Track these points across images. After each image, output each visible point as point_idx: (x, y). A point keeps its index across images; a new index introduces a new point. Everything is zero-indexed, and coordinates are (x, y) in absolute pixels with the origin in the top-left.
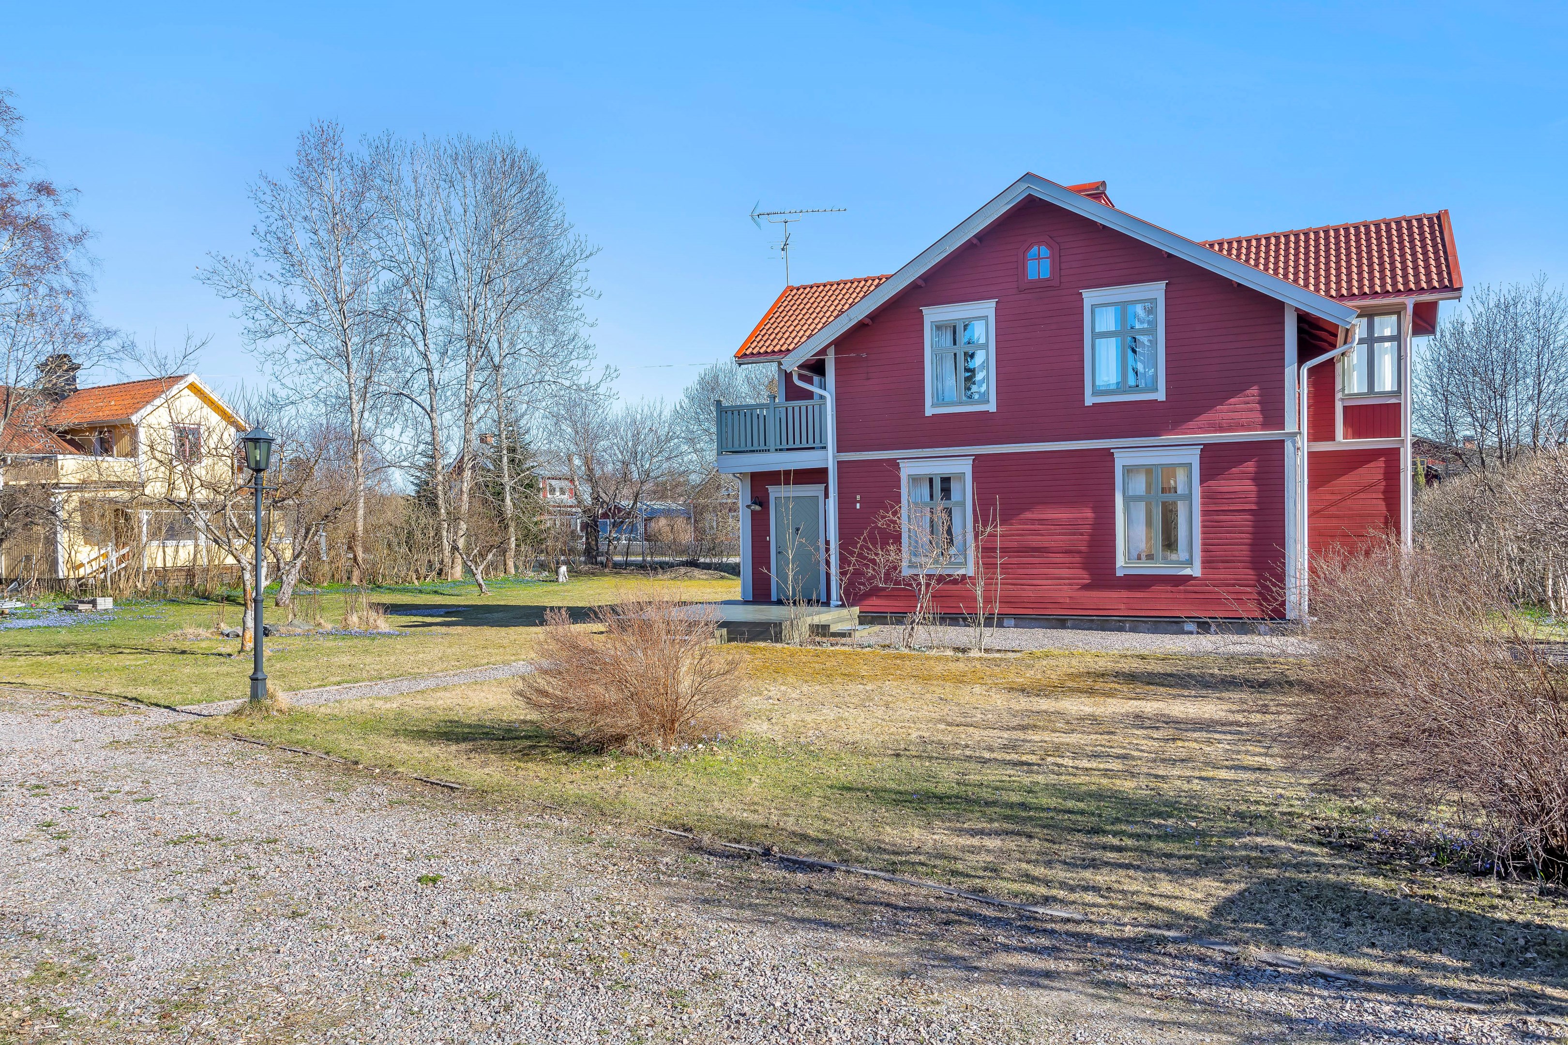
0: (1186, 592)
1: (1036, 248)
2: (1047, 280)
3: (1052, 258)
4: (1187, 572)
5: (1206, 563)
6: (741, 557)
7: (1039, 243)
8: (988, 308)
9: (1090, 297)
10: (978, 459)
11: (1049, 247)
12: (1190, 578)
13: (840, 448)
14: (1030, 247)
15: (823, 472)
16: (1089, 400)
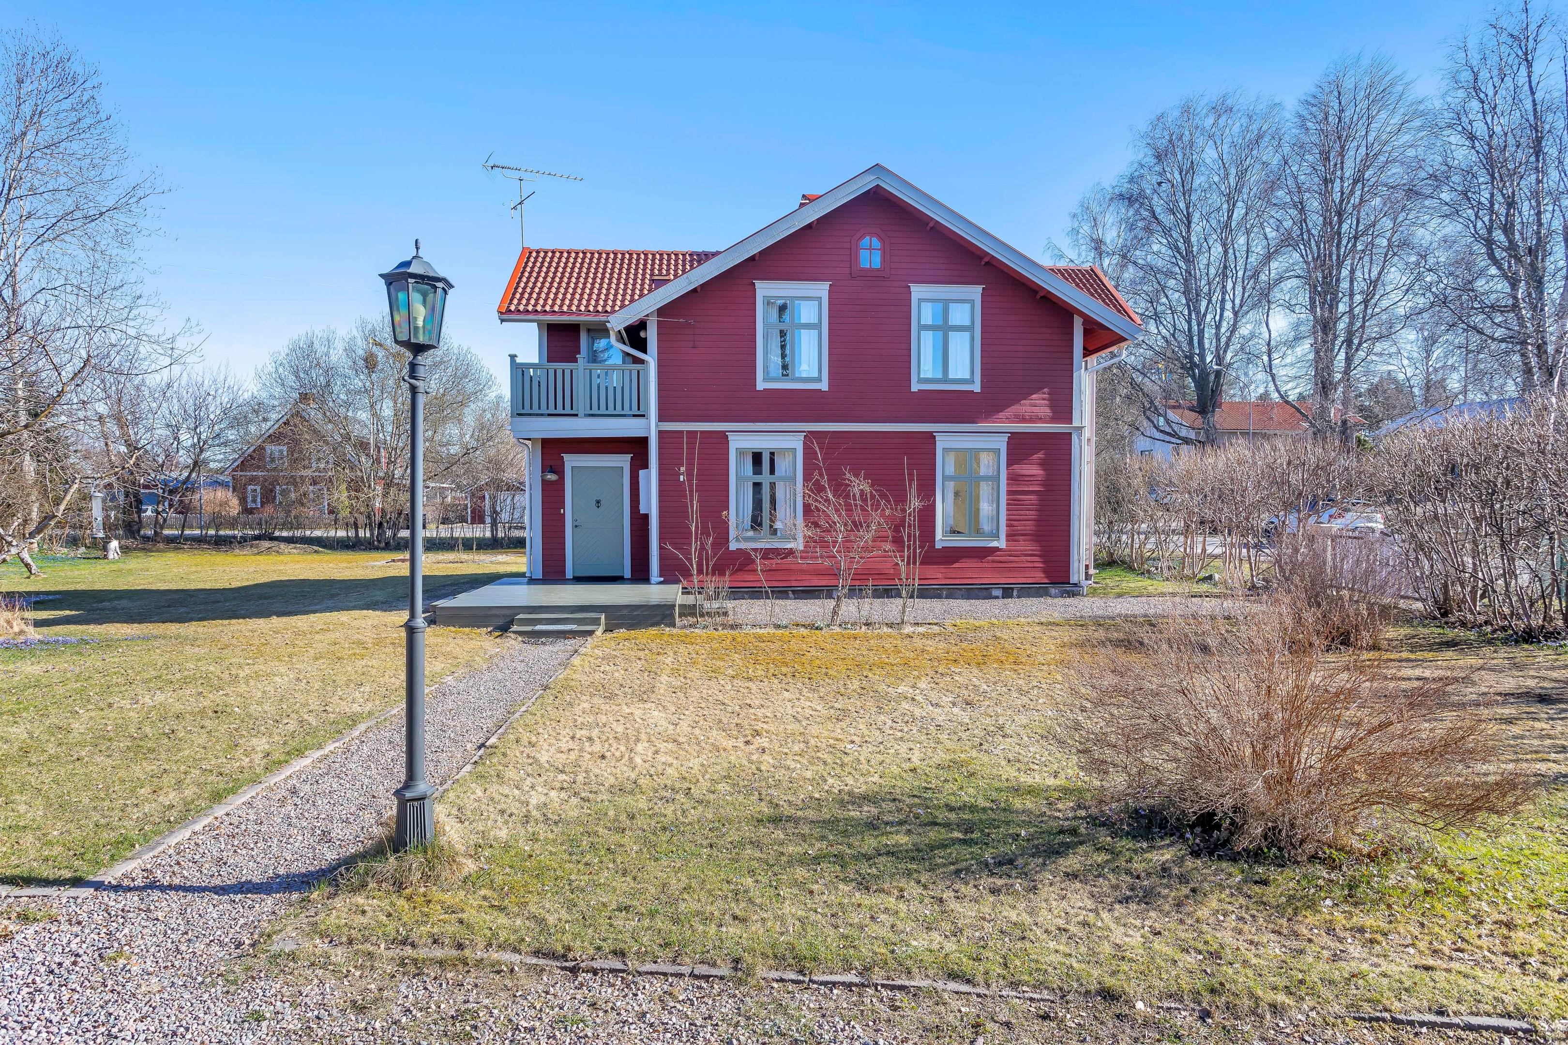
0: (993, 562)
1: (868, 238)
2: (878, 270)
3: (883, 250)
4: (995, 544)
5: (1010, 536)
6: (533, 533)
7: (872, 234)
8: (822, 289)
9: (918, 291)
10: (810, 436)
11: (880, 238)
12: (997, 549)
13: (662, 418)
14: (863, 237)
15: (643, 442)
16: (915, 387)
